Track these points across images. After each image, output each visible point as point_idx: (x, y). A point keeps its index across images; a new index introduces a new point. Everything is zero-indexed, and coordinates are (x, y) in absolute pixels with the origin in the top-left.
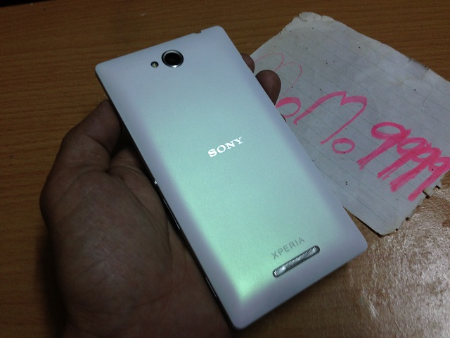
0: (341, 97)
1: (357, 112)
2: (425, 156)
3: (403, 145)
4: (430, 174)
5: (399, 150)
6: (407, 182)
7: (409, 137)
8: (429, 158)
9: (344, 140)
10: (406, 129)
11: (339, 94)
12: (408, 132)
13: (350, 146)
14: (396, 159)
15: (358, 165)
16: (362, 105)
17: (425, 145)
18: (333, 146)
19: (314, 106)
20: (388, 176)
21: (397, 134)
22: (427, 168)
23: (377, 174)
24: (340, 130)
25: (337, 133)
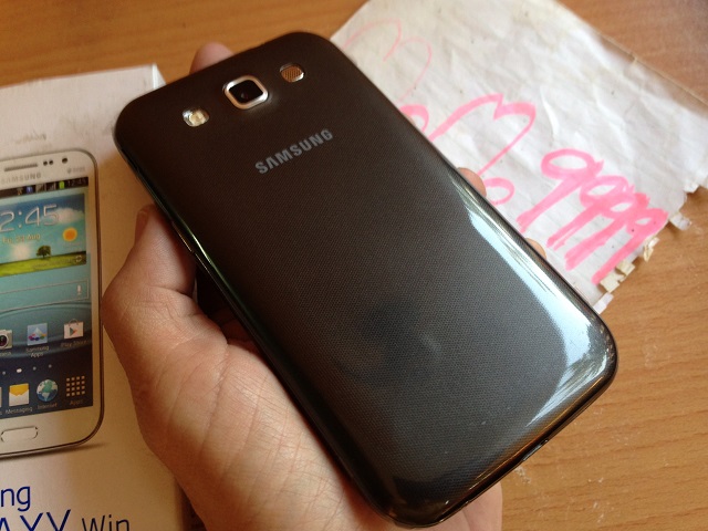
1: (519, 131)
2: (622, 207)
3: (590, 188)
4: (630, 237)
5: (584, 198)
6: (592, 251)
7: (600, 175)
8: (626, 212)
9: (497, 182)
10: (596, 161)
11: (491, 98)
12: (599, 166)
13: (506, 192)
14: (578, 213)
16: (528, 118)
17: (624, 190)
19: (451, 121)
20: (562, 243)
21: (580, 170)
22: (624, 228)
23: (546, 239)
24: (493, 161)
25: (486, 168)
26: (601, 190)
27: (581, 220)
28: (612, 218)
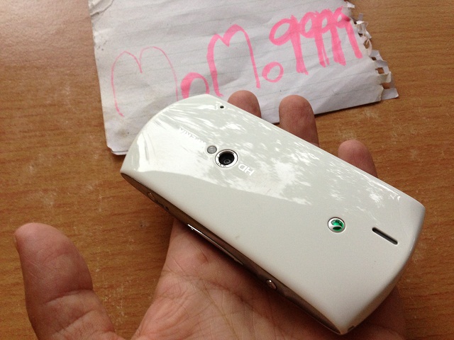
0: (219, 40)
2: (325, 22)
3: (304, 30)
4: (344, 29)
5: (308, 35)
6: (341, 49)
7: (299, 21)
8: (329, 21)
9: (267, 69)
10: (290, 18)
11: (214, 40)
12: (294, 19)
13: (277, 68)
14: (314, 43)
15: (301, 74)
16: (240, 32)
17: (315, 16)
18: (267, 79)
20: (327, 60)
21: (290, 28)
22: (337, 28)
23: (320, 66)
24: (254, 64)
25: (255, 69)
26: (308, 26)
27: (319, 43)
28: (327, 30)
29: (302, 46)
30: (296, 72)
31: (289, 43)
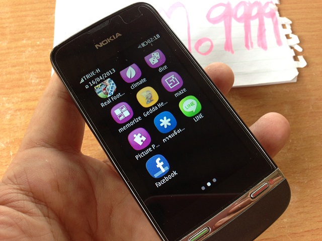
2: (254, 11)
4: (270, 19)
5: (239, 20)
6: (265, 36)
7: (233, 6)
9: (200, 42)
10: (226, 3)
12: (229, 4)
13: (209, 43)
15: (227, 52)
16: (182, 8)
17: (248, 5)
20: (252, 43)
22: (265, 18)
23: (244, 47)
24: (189, 37)
26: (240, 12)
27: (247, 29)
28: (256, 18)
29: (233, 29)
30: (223, 49)
31: (221, 25)
